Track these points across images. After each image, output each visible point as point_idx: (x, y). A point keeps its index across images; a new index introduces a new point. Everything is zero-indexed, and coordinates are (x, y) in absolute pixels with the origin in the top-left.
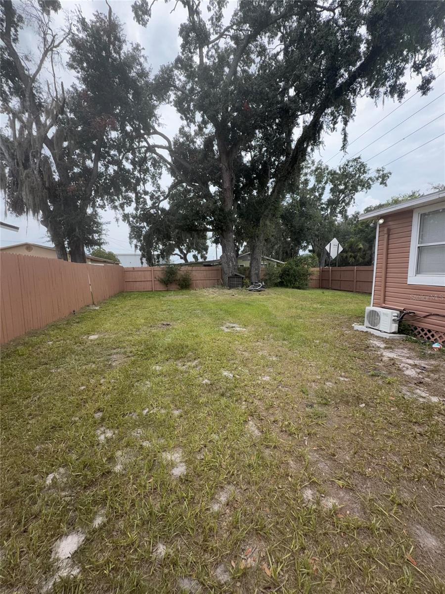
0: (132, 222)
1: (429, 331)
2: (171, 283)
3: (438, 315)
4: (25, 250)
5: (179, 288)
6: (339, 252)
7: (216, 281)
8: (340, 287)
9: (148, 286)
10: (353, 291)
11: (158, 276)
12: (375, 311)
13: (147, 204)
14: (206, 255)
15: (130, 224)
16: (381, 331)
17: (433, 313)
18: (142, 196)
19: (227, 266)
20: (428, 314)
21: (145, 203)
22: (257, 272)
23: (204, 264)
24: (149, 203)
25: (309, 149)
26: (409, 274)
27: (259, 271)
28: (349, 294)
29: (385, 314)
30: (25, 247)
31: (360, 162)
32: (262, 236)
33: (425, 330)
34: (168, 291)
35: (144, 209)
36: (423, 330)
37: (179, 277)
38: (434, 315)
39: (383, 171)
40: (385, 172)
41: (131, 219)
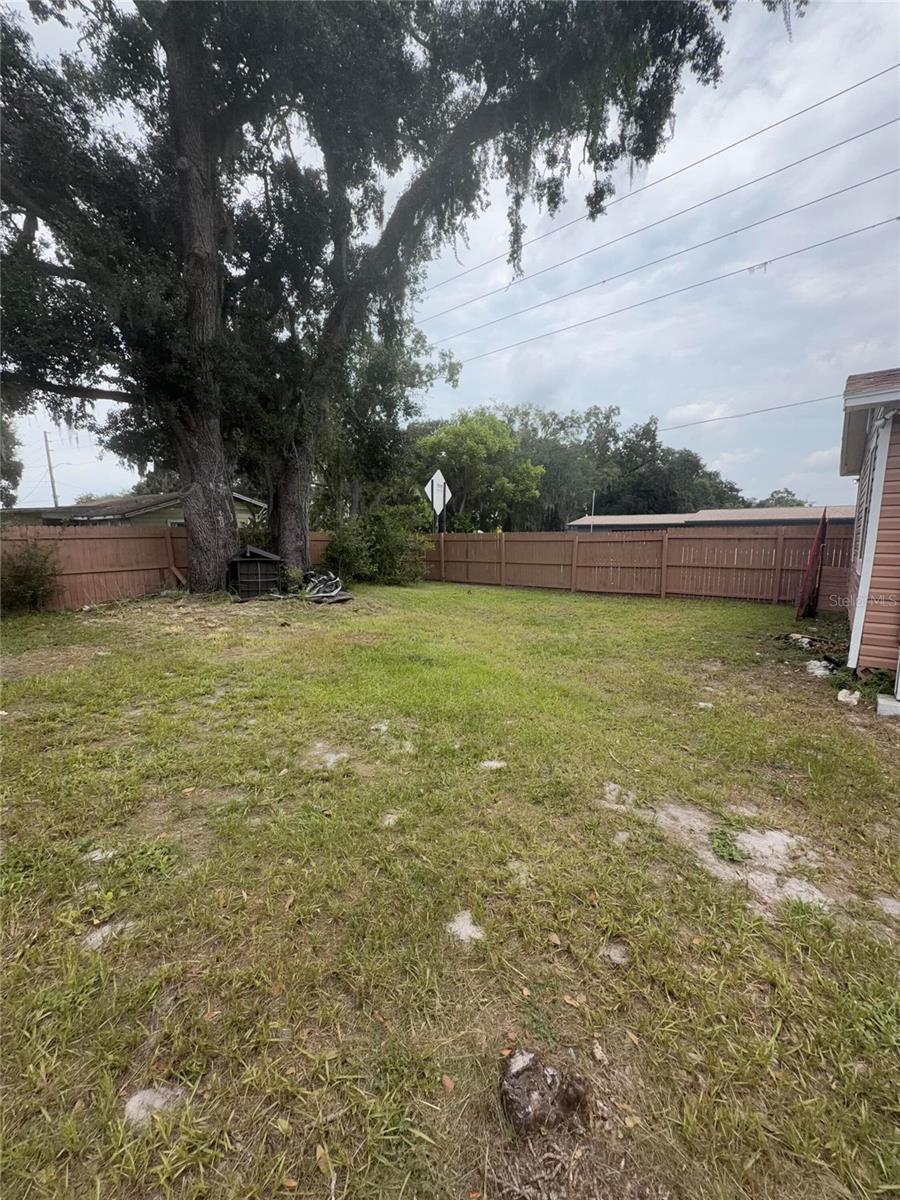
6: (447, 501)
7: (157, 573)
8: (467, 577)
10: (499, 585)
14: (12, 492)
19: (208, 524)
22: (300, 543)
23: (44, 516)
25: (430, 231)
27: (305, 543)
28: (493, 591)
31: (416, 330)
32: (312, 441)
39: (451, 358)
40: (453, 360)
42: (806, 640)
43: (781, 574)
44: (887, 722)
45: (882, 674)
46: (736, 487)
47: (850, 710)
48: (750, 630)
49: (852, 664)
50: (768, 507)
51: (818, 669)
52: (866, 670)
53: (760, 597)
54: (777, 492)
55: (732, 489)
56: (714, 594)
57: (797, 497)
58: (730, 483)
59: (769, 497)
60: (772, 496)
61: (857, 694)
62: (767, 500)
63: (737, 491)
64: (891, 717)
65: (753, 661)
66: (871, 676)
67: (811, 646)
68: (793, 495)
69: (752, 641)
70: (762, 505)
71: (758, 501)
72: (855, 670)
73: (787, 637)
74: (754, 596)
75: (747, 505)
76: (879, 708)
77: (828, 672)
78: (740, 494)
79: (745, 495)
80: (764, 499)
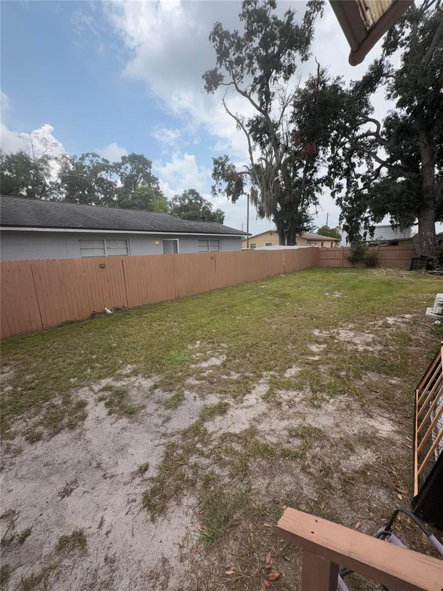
0: (345, 204)
2: (357, 261)
4: (269, 235)
5: (366, 266)
9: (337, 263)
11: (347, 255)
13: (358, 186)
15: (342, 207)
18: (354, 180)
21: (356, 185)
24: (361, 185)
30: (269, 233)
34: (353, 268)
35: (355, 191)
37: (365, 257)
41: (343, 202)
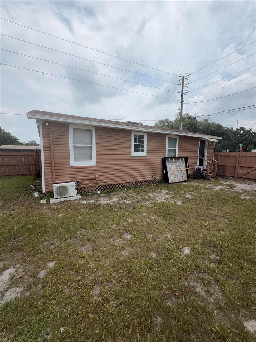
1: (84, 188)
3: (88, 179)
12: (64, 186)
16: (70, 197)
17: (86, 179)
20: (84, 180)
26: (71, 161)
29: (71, 186)
33: (83, 188)
36: (81, 189)
38: (87, 180)
42: (34, 186)
43: (29, 166)
44: (52, 205)
45: (51, 192)
46: (17, 138)
47: (44, 205)
48: (17, 186)
49: (44, 192)
50: (29, 145)
51: (36, 195)
52: (47, 192)
53: (23, 174)
54: (31, 141)
55: (16, 139)
56: (6, 174)
57: (37, 143)
58: (15, 137)
59: (29, 142)
60: (30, 142)
61: (45, 200)
62: (29, 143)
63: (18, 139)
64: (53, 204)
65: (16, 198)
66: (49, 194)
67: (35, 188)
68: (36, 142)
69: (17, 190)
70: (27, 145)
71: (26, 143)
72: (45, 193)
73: (29, 186)
74: (21, 174)
75: (22, 144)
76: (50, 202)
77: (39, 195)
78: (19, 141)
79: (21, 141)
80: (27, 143)
